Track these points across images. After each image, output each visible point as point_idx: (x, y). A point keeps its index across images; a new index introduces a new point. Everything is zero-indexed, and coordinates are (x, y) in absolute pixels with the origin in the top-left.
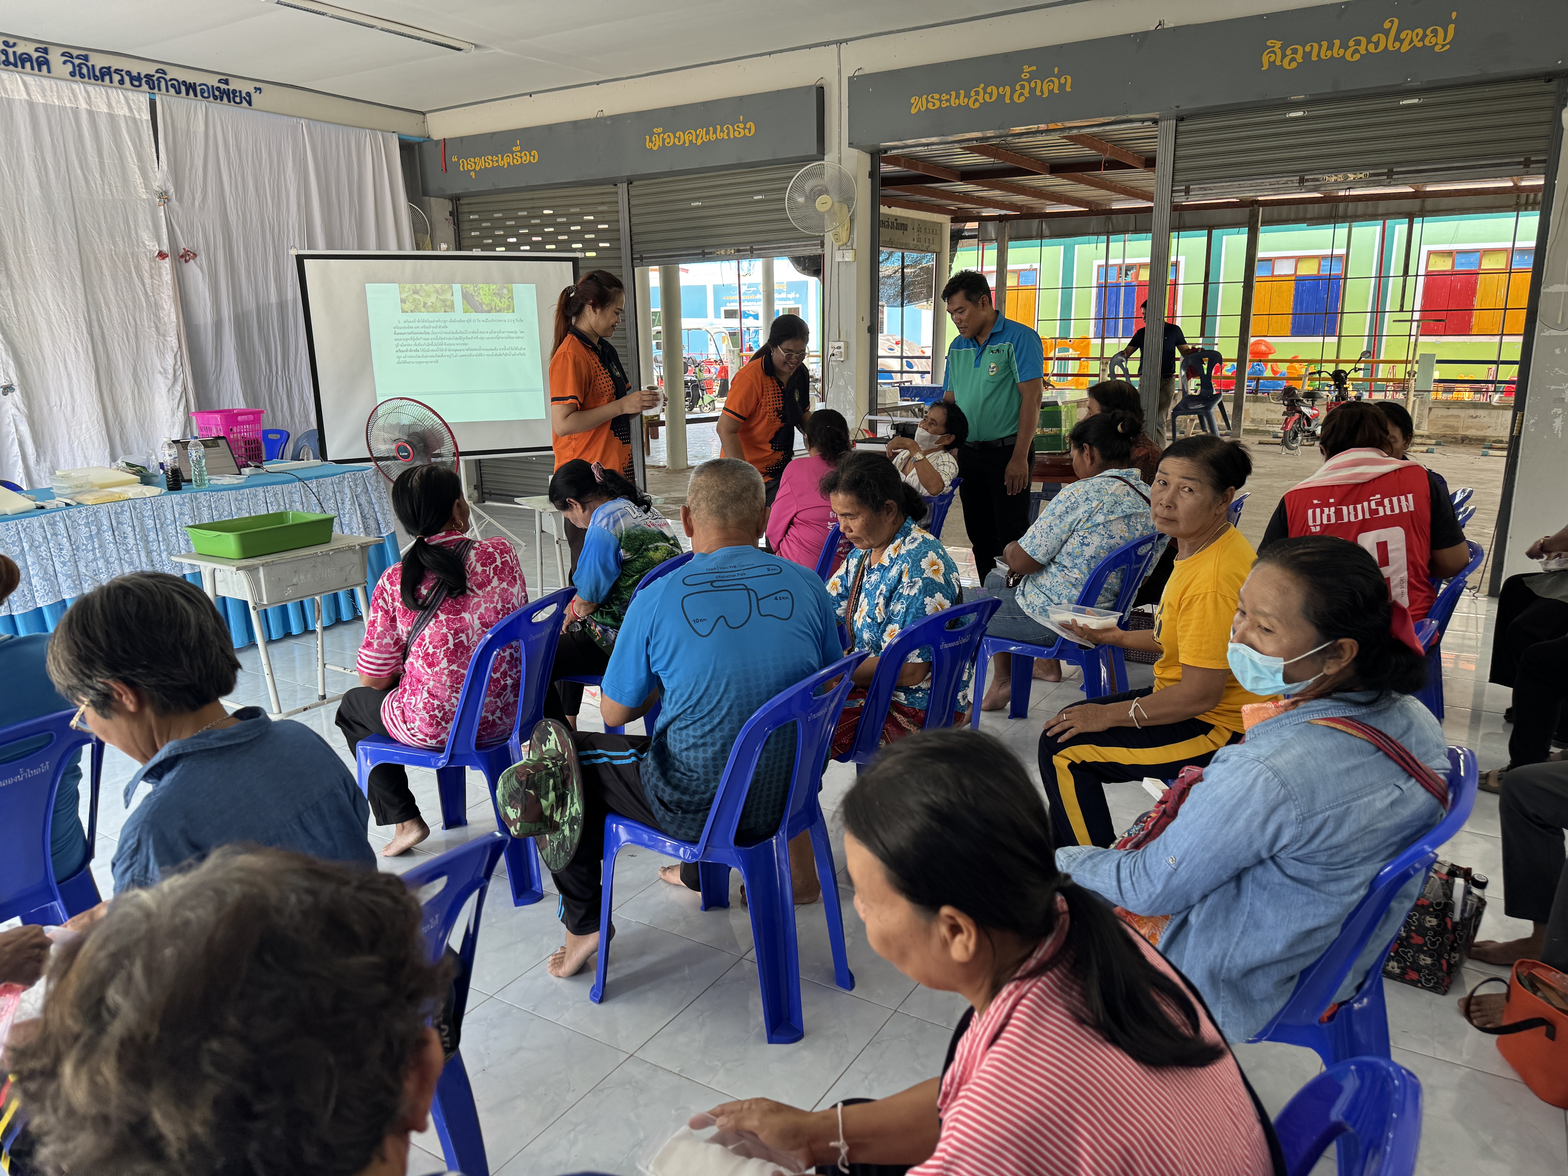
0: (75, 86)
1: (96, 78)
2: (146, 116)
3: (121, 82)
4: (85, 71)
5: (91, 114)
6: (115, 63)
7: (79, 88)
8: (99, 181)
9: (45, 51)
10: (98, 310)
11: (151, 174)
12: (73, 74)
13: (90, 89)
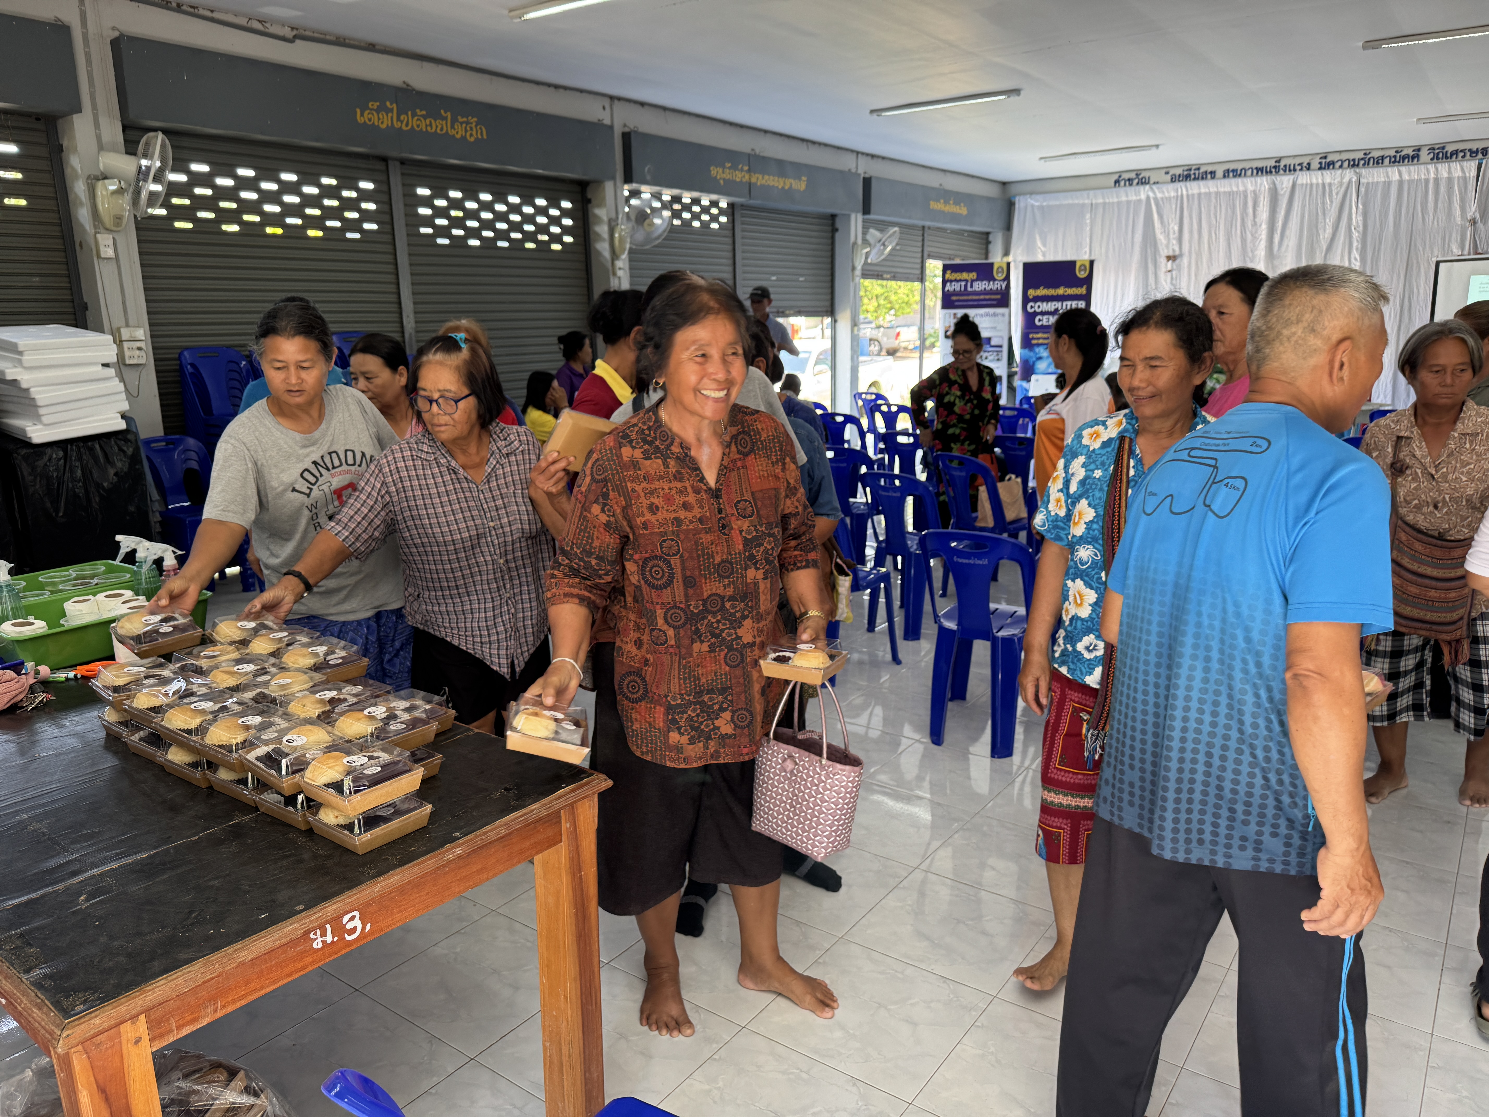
0: (1430, 166)
1: (1447, 158)
2: (1474, 173)
3: (1463, 157)
4: (1441, 155)
5: (1436, 180)
6: (1461, 146)
7: (1431, 168)
8: (1431, 217)
9: (1419, 150)
10: (1411, 292)
11: (1468, 209)
12: (1432, 159)
13: (1439, 166)
